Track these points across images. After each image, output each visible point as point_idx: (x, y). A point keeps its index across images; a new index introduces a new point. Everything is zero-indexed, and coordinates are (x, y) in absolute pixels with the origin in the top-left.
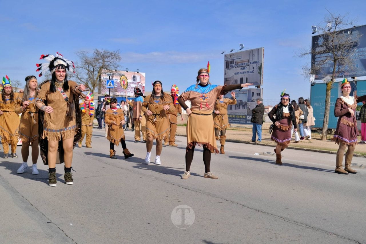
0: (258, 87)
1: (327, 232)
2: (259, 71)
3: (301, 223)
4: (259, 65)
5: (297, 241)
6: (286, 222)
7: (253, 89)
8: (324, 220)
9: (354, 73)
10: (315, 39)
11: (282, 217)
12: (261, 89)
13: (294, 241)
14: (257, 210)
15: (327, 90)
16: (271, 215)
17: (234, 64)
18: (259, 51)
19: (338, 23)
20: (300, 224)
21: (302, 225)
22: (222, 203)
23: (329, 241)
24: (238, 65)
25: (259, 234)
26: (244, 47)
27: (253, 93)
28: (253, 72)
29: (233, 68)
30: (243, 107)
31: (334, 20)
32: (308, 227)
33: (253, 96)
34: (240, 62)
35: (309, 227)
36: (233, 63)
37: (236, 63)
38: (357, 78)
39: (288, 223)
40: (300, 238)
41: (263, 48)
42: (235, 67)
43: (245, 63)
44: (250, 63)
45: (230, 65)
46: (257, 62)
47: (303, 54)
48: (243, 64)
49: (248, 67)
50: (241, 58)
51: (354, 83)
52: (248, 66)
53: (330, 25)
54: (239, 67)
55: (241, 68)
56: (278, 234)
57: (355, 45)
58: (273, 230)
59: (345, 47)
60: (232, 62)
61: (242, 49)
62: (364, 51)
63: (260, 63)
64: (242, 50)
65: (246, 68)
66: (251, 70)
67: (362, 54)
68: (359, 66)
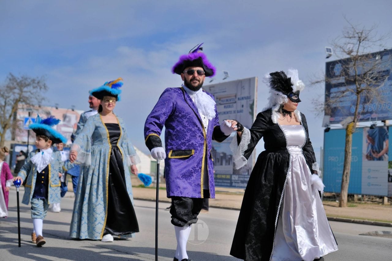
2: (250, 110)
4: (251, 103)
9: (385, 115)
10: (330, 66)
15: (347, 136)
18: (251, 81)
19: (362, 39)
24: (220, 102)
26: (229, 75)
30: (226, 161)
31: (356, 35)
34: (222, 98)
38: (388, 122)
41: (256, 79)
43: (230, 98)
44: (237, 99)
46: (248, 98)
47: (313, 81)
48: (227, 100)
49: (235, 105)
50: (225, 91)
51: (385, 130)
52: (235, 102)
54: (221, 104)
55: (225, 107)
59: (372, 73)
61: (225, 78)
63: (252, 99)
64: (226, 81)
65: (232, 106)
66: (239, 108)
68: (391, 105)
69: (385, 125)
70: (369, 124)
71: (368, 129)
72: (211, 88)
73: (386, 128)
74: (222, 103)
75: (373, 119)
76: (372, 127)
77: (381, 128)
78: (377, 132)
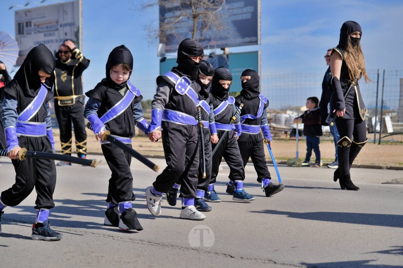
1: (182, 248)
2: (75, 39)
3: (140, 240)
4: (76, 30)
5: (132, 262)
6: (117, 241)
9: (224, 42)
11: (108, 235)
13: (129, 263)
16: (92, 234)
17: (33, 26)
18: (74, 5)
20: (139, 242)
21: (142, 242)
23: (184, 259)
24: (39, 29)
25: (69, 260)
29: (31, 33)
32: (151, 244)
34: (42, 24)
35: (153, 244)
36: (31, 26)
37: (35, 25)
38: (228, 50)
39: (119, 241)
40: (138, 259)
41: (80, 2)
42: (35, 33)
43: (51, 25)
44: (59, 26)
45: (25, 28)
46: (72, 24)
48: (47, 27)
49: (56, 32)
50: (44, 17)
51: (224, 58)
52: (57, 30)
54: (39, 32)
55: (45, 35)
56: (101, 256)
58: (92, 252)
60: (28, 24)
61: (44, 1)
62: (238, 8)
63: (76, 25)
65: (54, 35)
66: (62, 37)
67: (235, 11)
68: (230, 31)
69: (224, 53)
71: (207, 58)
72: (27, 14)
73: (225, 56)
74: (41, 30)
75: (212, 47)
76: (211, 56)
77: (220, 57)
78: (217, 61)
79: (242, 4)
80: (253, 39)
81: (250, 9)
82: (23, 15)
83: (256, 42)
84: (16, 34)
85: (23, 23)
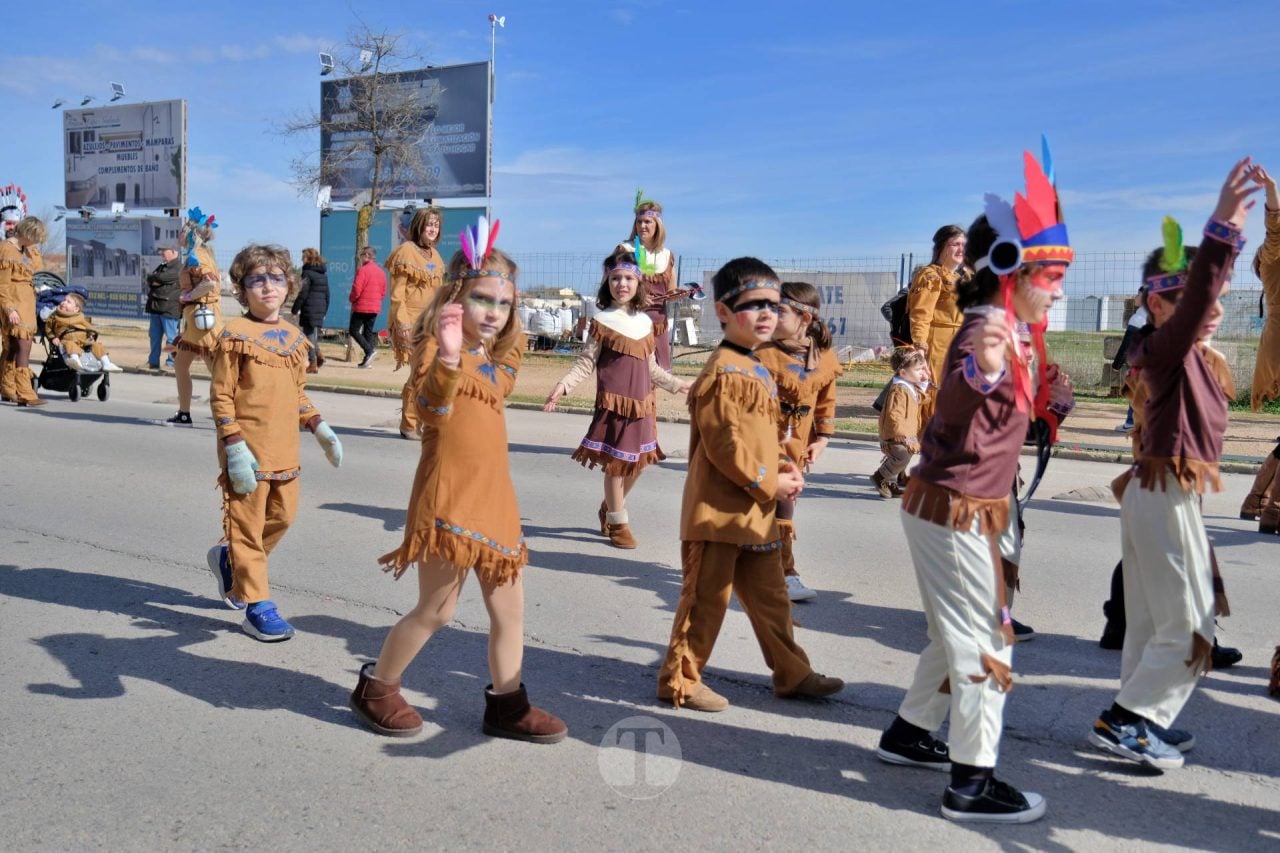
0: (173, 213)
2: (173, 167)
4: (175, 151)
7: (158, 219)
8: (318, 564)
9: (430, 189)
10: (329, 89)
12: (181, 219)
14: (134, 556)
15: (359, 230)
17: (97, 141)
18: (171, 107)
19: (383, 51)
22: (27, 542)
24: (107, 146)
27: (158, 230)
28: (154, 168)
29: (93, 153)
30: (127, 267)
31: (372, 43)
33: (157, 237)
34: (113, 138)
36: (93, 140)
37: (101, 139)
38: (437, 203)
41: (183, 103)
42: (101, 152)
43: (130, 140)
44: (144, 143)
45: (83, 143)
46: (168, 142)
47: (293, 126)
48: (123, 144)
49: (140, 154)
50: (119, 125)
52: (141, 149)
53: (366, 56)
54: (110, 152)
55: (118, 157)
57: (429, 116)
59: (403, 117)
60: (89, 136)
61: (118, 98)
62: (455, 134)
63: (176, 144)
64: (118, 103)
65: (135, 157)
66: (150, 162)
67: (450, 139)
68: (441, 172)
70: (402, 203)
71: (400, 213)
72: (87, 117)
74: (112, 148)
75: (408, 196)
76: (407, 211)
79: (460, 127)
80: (478, 187)
81: (475, 136)
82: (80, 120)
83: (482, 193)
84: (66, 152)
85: (79, 133)
